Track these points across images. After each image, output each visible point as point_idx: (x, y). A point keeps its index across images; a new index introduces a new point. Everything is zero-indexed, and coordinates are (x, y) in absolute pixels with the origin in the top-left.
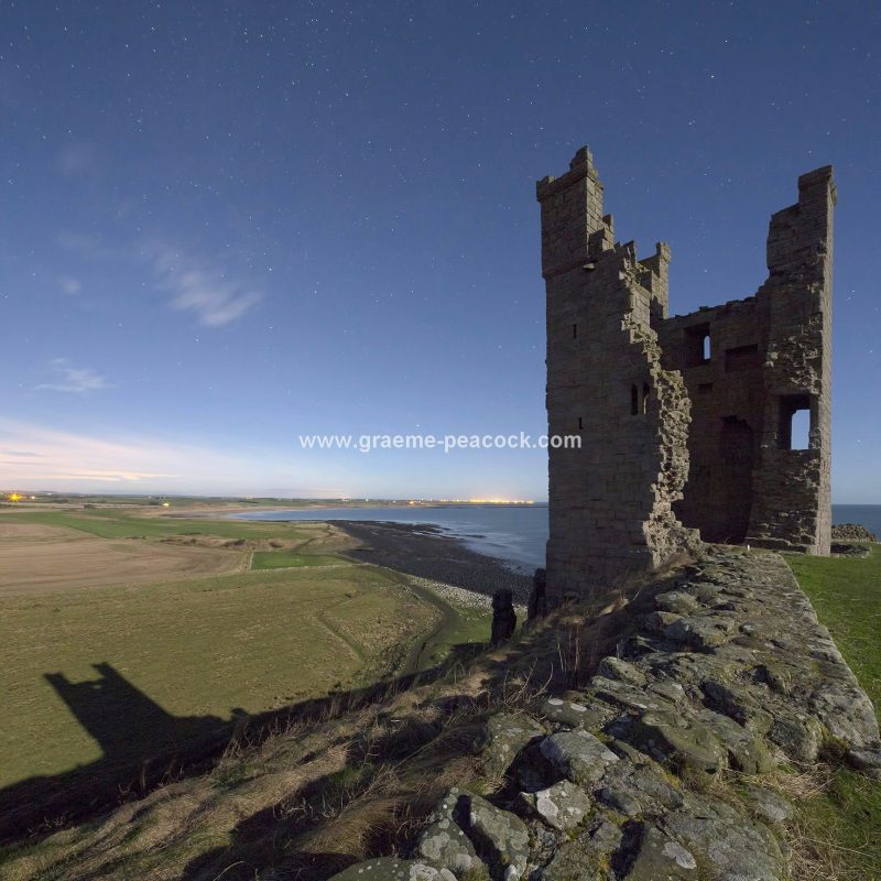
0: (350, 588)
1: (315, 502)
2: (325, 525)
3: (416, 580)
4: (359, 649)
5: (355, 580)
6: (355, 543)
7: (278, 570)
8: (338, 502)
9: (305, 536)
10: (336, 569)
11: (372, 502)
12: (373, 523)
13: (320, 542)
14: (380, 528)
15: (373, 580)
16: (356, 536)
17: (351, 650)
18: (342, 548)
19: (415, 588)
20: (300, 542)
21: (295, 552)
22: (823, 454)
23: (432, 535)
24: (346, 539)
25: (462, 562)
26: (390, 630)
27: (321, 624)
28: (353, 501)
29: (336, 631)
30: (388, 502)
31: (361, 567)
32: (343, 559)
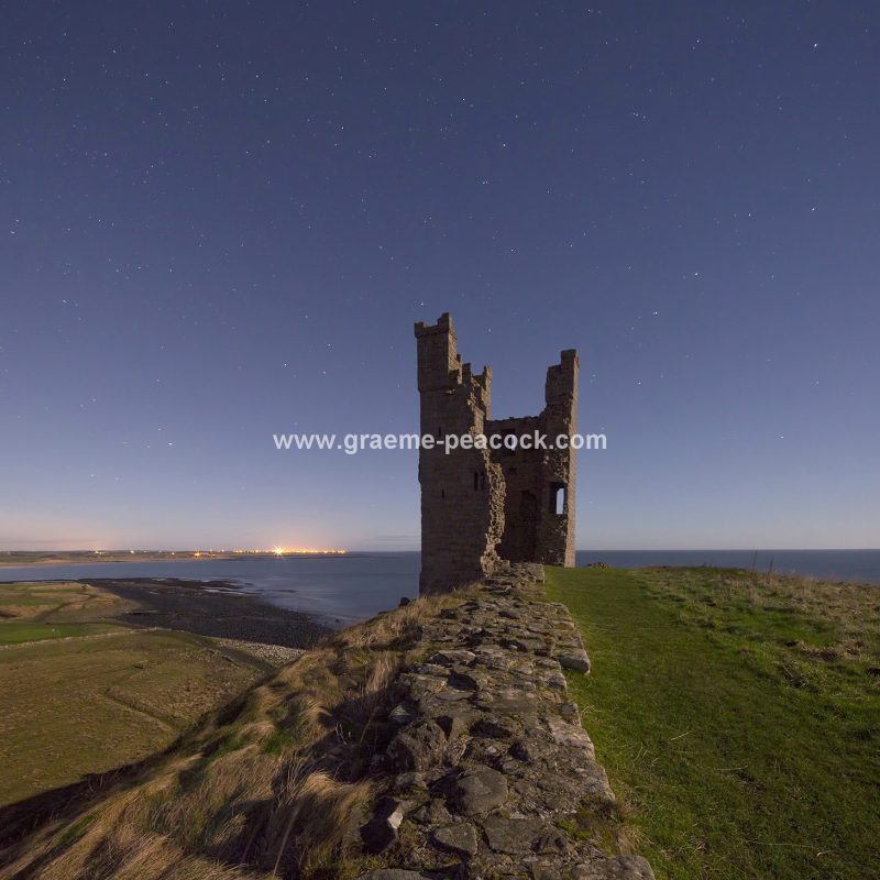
0: (139, 658)
1: (52, 555)
2: (80, 586)
3: (224, 642)
4: (169, 720)
5: (143, 648)
6: (130, 606)
7: (23, 645)
8: (89, 555)
9: (53, 601)
10: (112, 638)
11: (139, 554)
12: (149, 580)
13: (78, 607)
14: (161, 586)
15: (169, 646)
16: (129, 598)
17: (159, 723)
18: (111, 613)
19: (224, 649)
20: (44, 608)
21: (42, 621)
22: (569, 516)
23: (232, 592)
24: (115, 601)
25: (273, 619)
26: (204, 697)
27: (110, 702)
28: (110, 554)
29: (134, 707)
30: (164, 554)
31: (148, 633)
32: (119, 625)
